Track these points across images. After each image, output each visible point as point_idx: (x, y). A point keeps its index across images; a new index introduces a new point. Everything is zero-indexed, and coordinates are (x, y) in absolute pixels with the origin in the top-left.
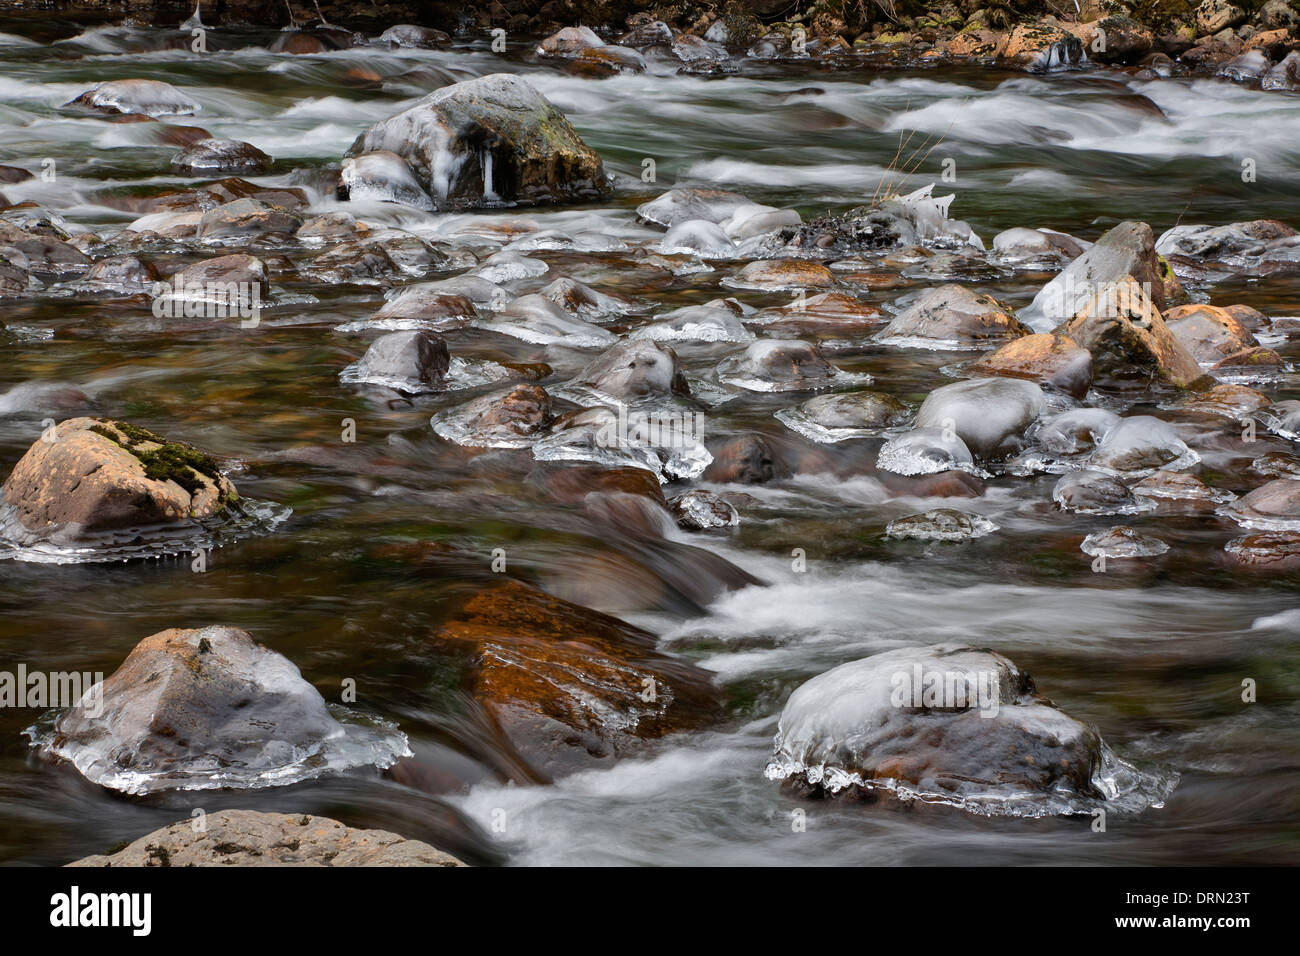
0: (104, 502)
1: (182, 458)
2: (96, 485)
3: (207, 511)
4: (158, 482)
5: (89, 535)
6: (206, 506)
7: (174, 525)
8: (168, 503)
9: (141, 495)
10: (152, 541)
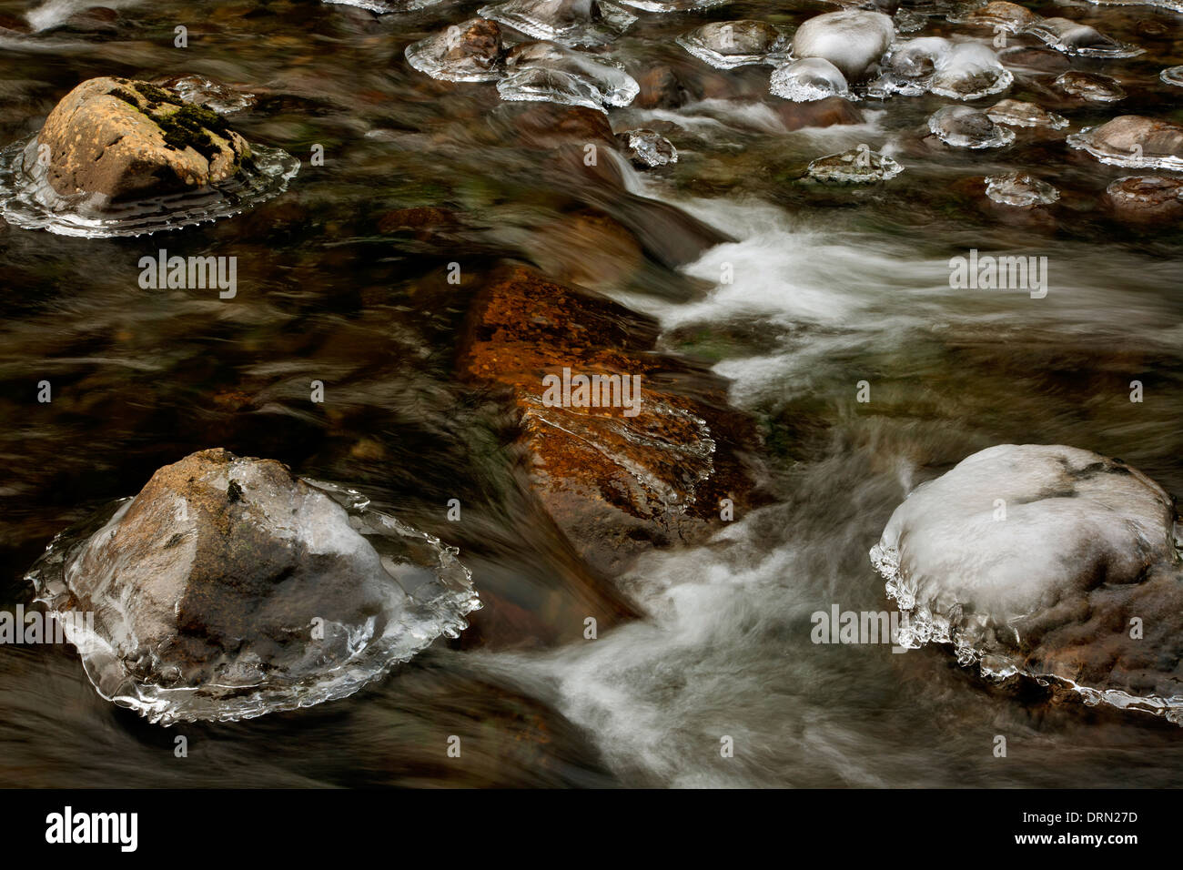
0: (127, 174)
1: (197, 120)
2: (118, 155)
3: (224, 175)
4: (178, 151)
5: (115, 207)
6: (223, 170)
7: (195, 192)
8: (188, 172)
9: (161, 167)
10: (176, 210)
